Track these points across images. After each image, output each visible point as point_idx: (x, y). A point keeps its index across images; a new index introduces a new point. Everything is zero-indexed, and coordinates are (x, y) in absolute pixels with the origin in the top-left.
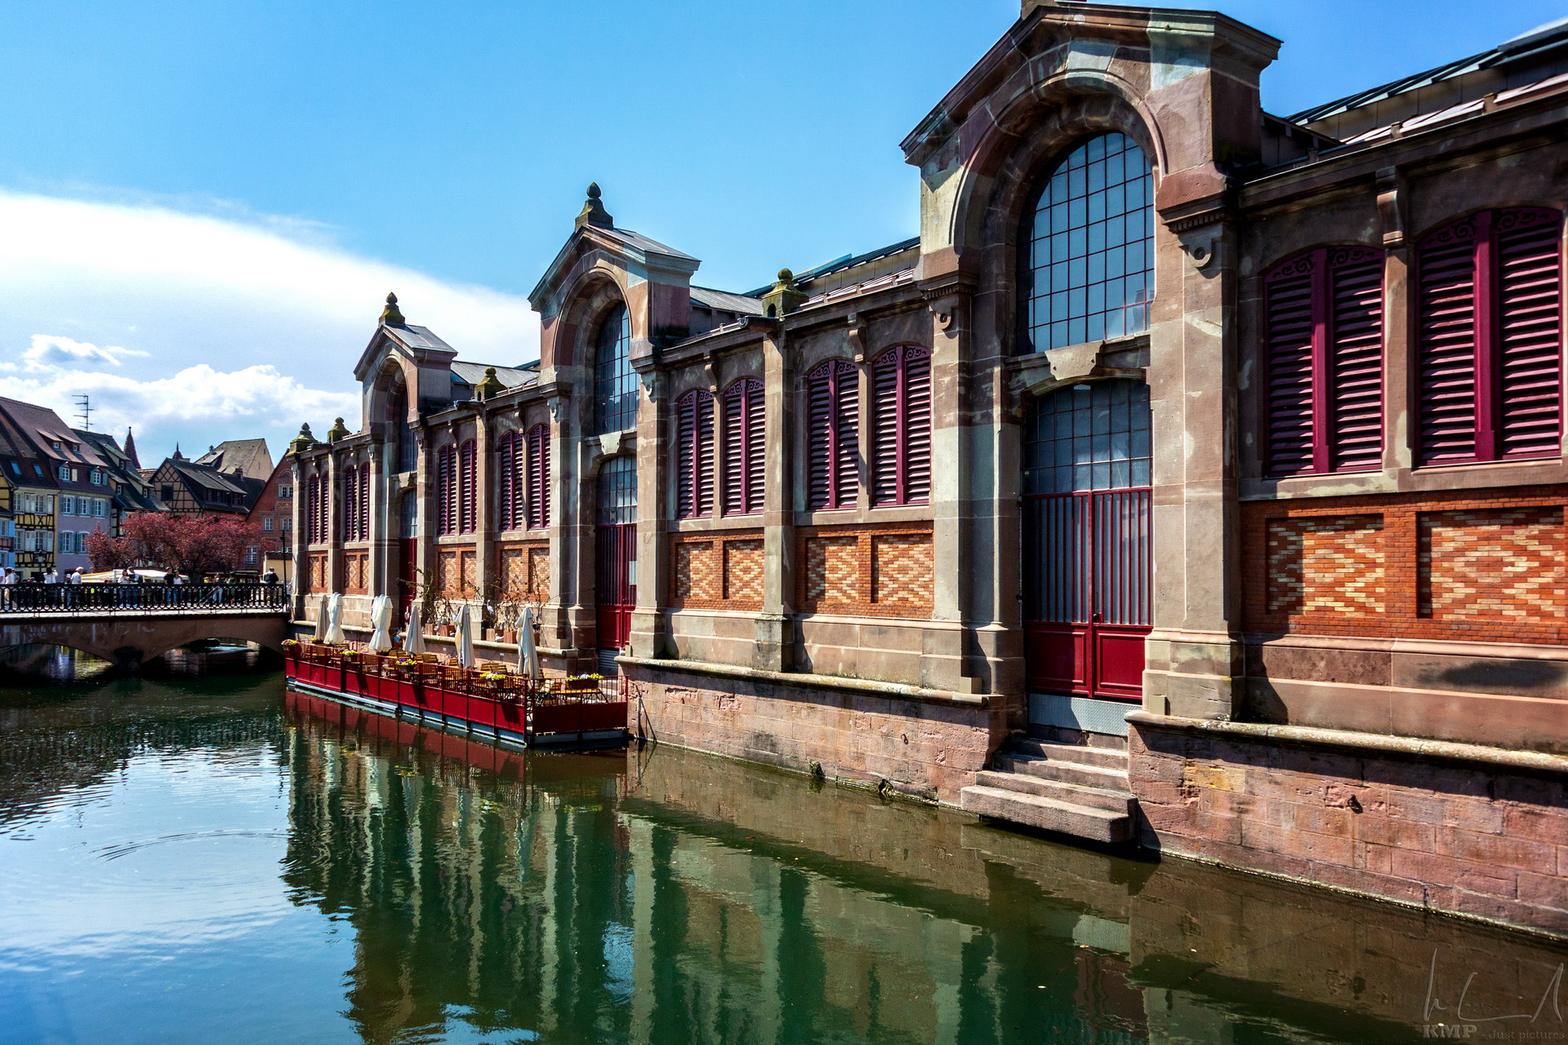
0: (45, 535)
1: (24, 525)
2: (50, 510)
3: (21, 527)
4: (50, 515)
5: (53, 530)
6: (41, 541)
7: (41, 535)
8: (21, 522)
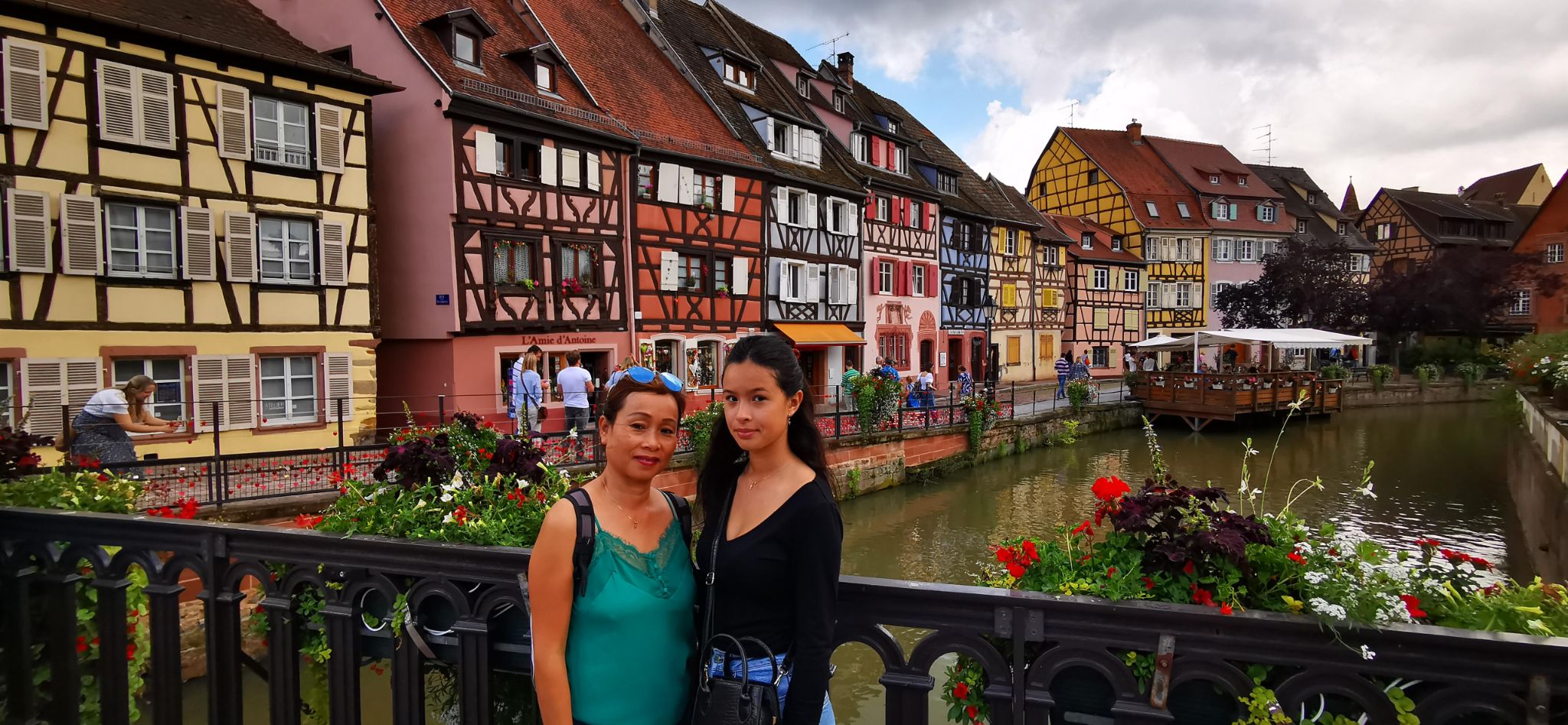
0: (1190, 288)
1: (1161, 276)
2: (1197, 257)
3: (1157, 279)
4: (1198, 263)
5: (1203, 281)
6: (1186, 295)
7: (1187, 286)
8: (1157, 273)
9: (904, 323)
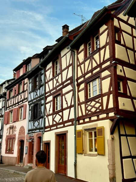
9: (14, 134)
